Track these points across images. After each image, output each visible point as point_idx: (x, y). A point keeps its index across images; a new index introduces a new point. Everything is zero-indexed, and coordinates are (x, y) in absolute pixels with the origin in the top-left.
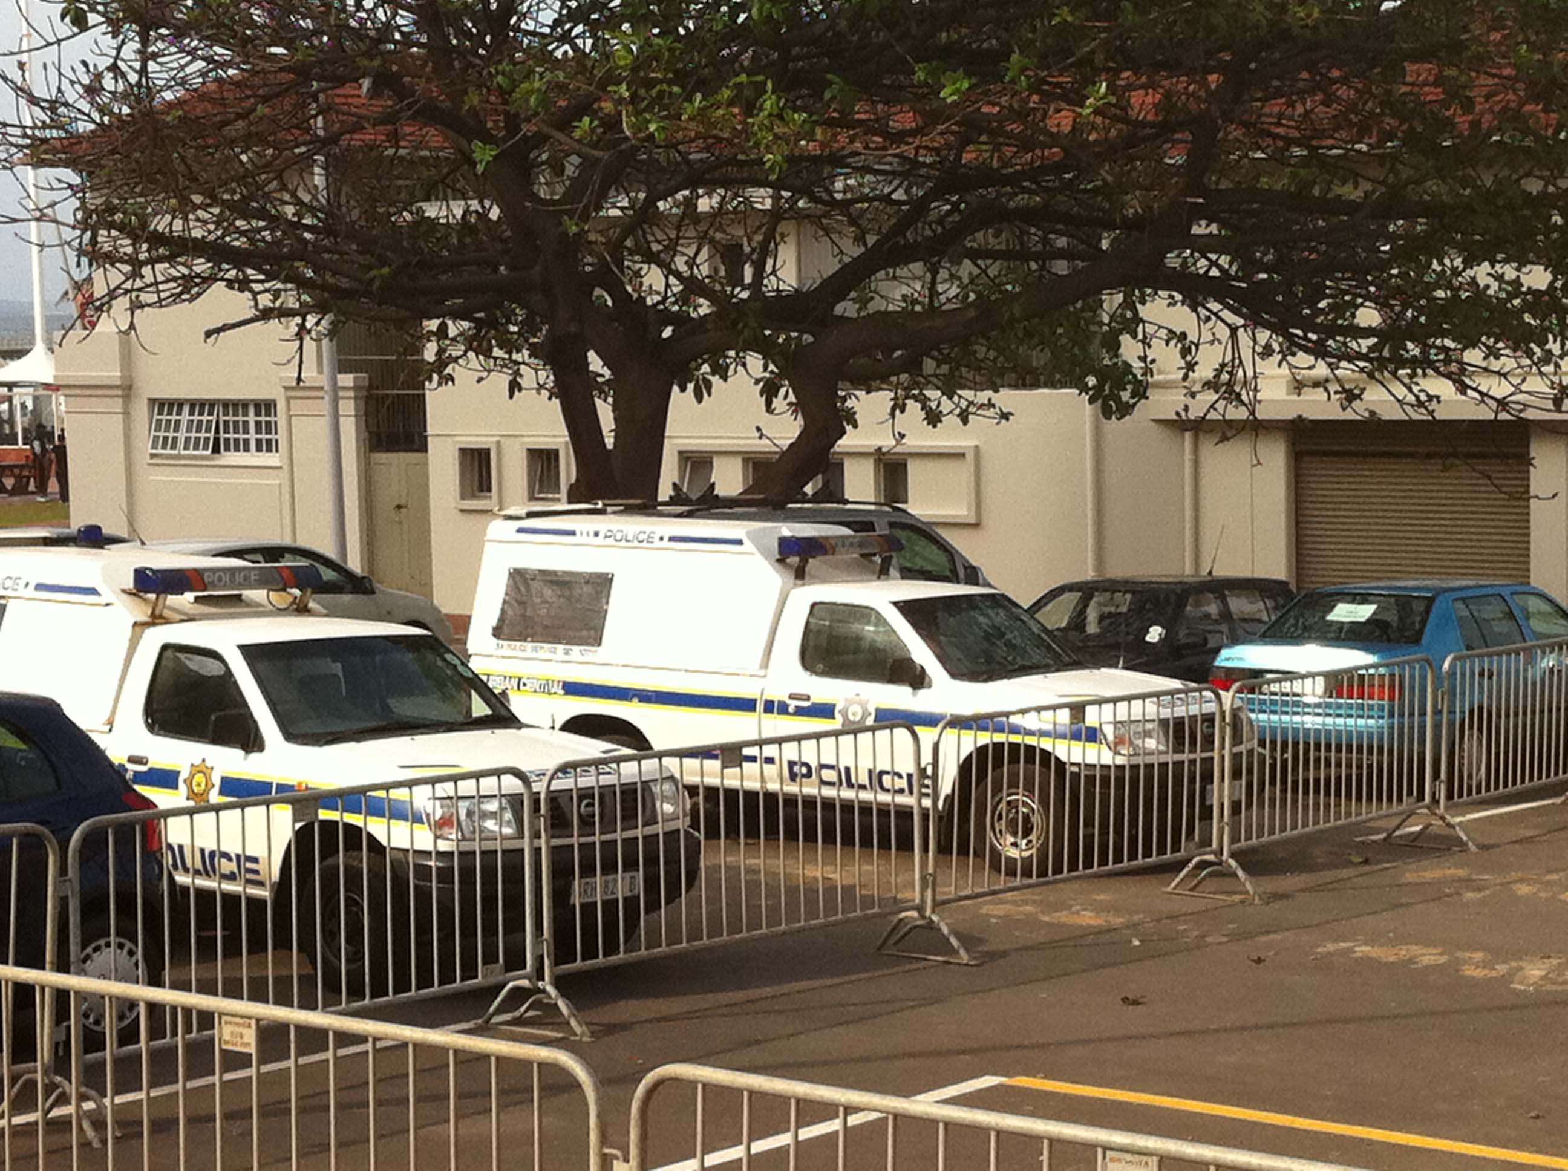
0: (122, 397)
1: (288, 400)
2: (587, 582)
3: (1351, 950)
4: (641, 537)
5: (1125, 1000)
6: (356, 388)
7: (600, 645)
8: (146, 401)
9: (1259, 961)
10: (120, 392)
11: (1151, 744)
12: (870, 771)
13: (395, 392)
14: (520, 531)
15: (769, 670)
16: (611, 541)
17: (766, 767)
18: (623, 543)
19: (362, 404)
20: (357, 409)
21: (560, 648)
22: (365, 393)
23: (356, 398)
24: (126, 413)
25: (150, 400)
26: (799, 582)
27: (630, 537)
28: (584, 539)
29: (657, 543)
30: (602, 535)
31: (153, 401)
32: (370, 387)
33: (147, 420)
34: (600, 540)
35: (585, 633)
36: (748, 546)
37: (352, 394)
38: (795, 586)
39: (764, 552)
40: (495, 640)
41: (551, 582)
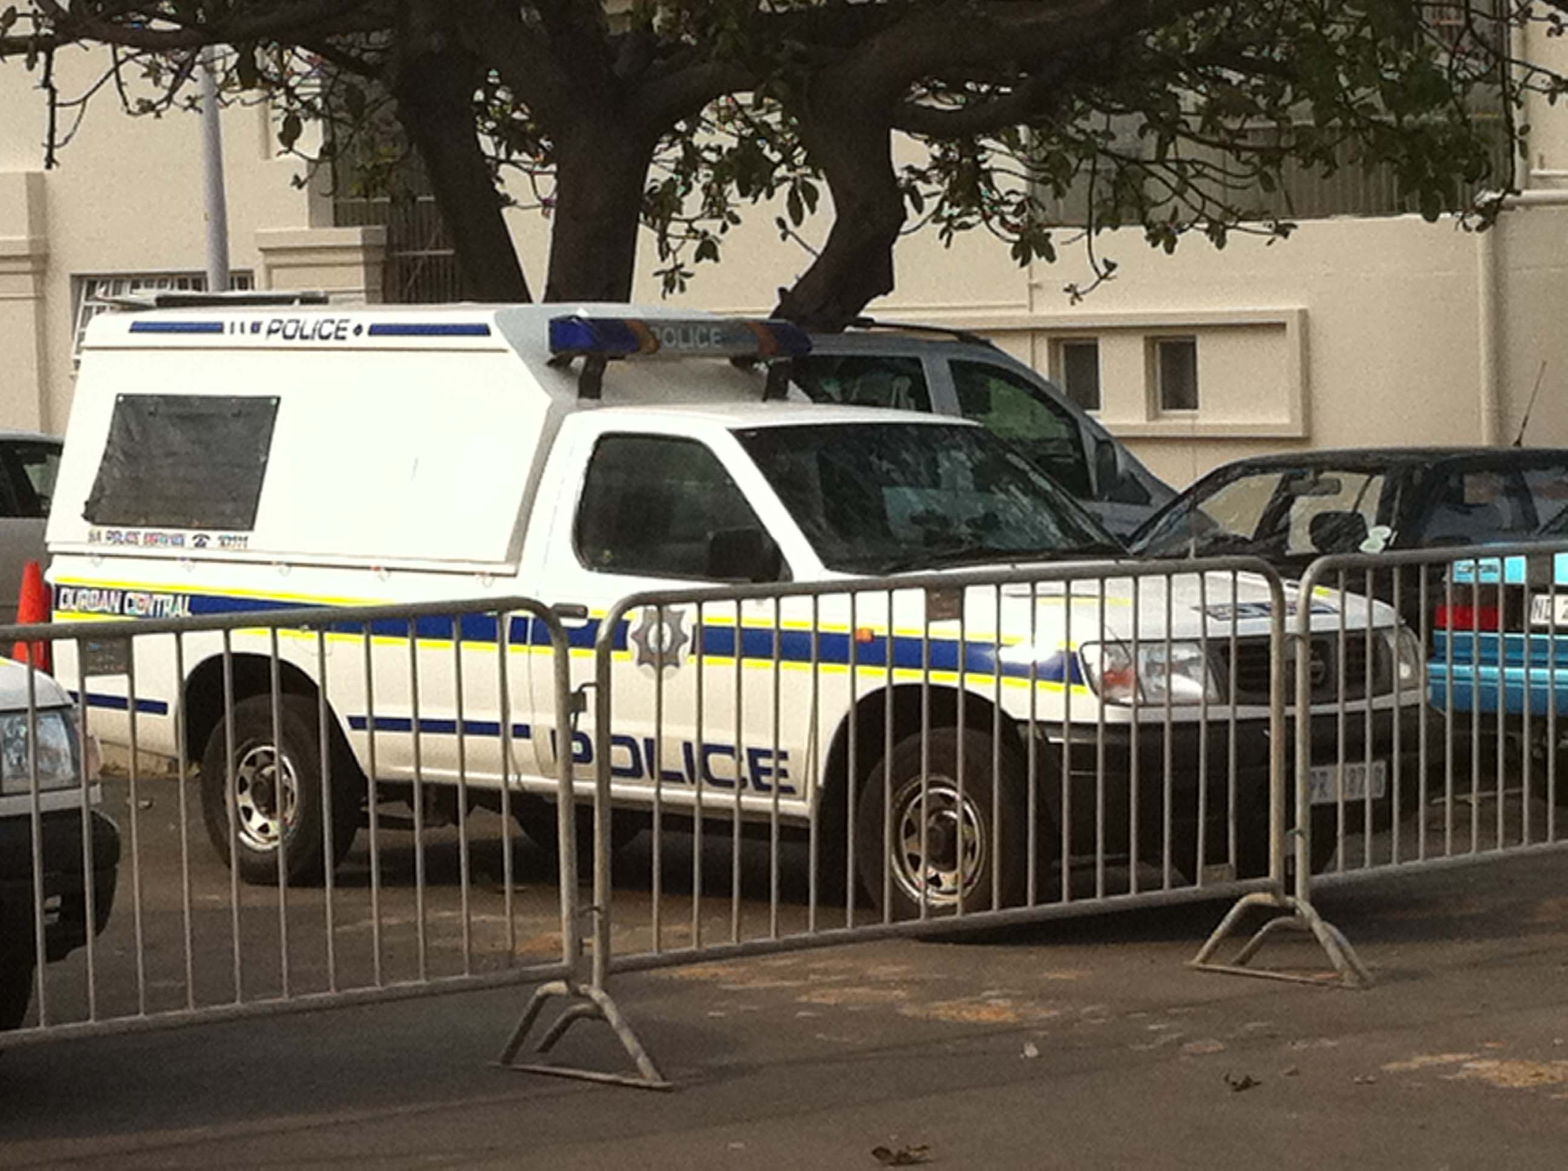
0: (33, 273)
1: (269, 268)
2: (237, 415)
3: (1457, 1066)
4: (328, 329)
5: (881, 1153)
6: (365, 248)
7: (251, 528)
8: (68, 279)
9: (1247, 1084)
10: (28, 266)
11: (1187, 686)
12: (687, 746)
13: (427, 252)
14: (136, 328)
15: (523, 565)
16: (277, 340)
17: (516, 742)
18: (297, 342)
19: (378, 271)
20: (368, 282)
21: (189, 534)
22: (381, 257)
23: (366, 264)
24: (41, 299)
25: (73, 276)
26: (586, 401)
27: (307, 331)
28: (238, 339)
29: (352, 340)
30: (264, 329)
31: (77, 279)
32: (390, 247)
33: (69, 312)
34: (260, 339)
35: (229, 508)
36: (497, 339)
37: (360, 257)
38: (580, 408)
39: (526, 352)
40: (87, 526)
41: (182, 417)
